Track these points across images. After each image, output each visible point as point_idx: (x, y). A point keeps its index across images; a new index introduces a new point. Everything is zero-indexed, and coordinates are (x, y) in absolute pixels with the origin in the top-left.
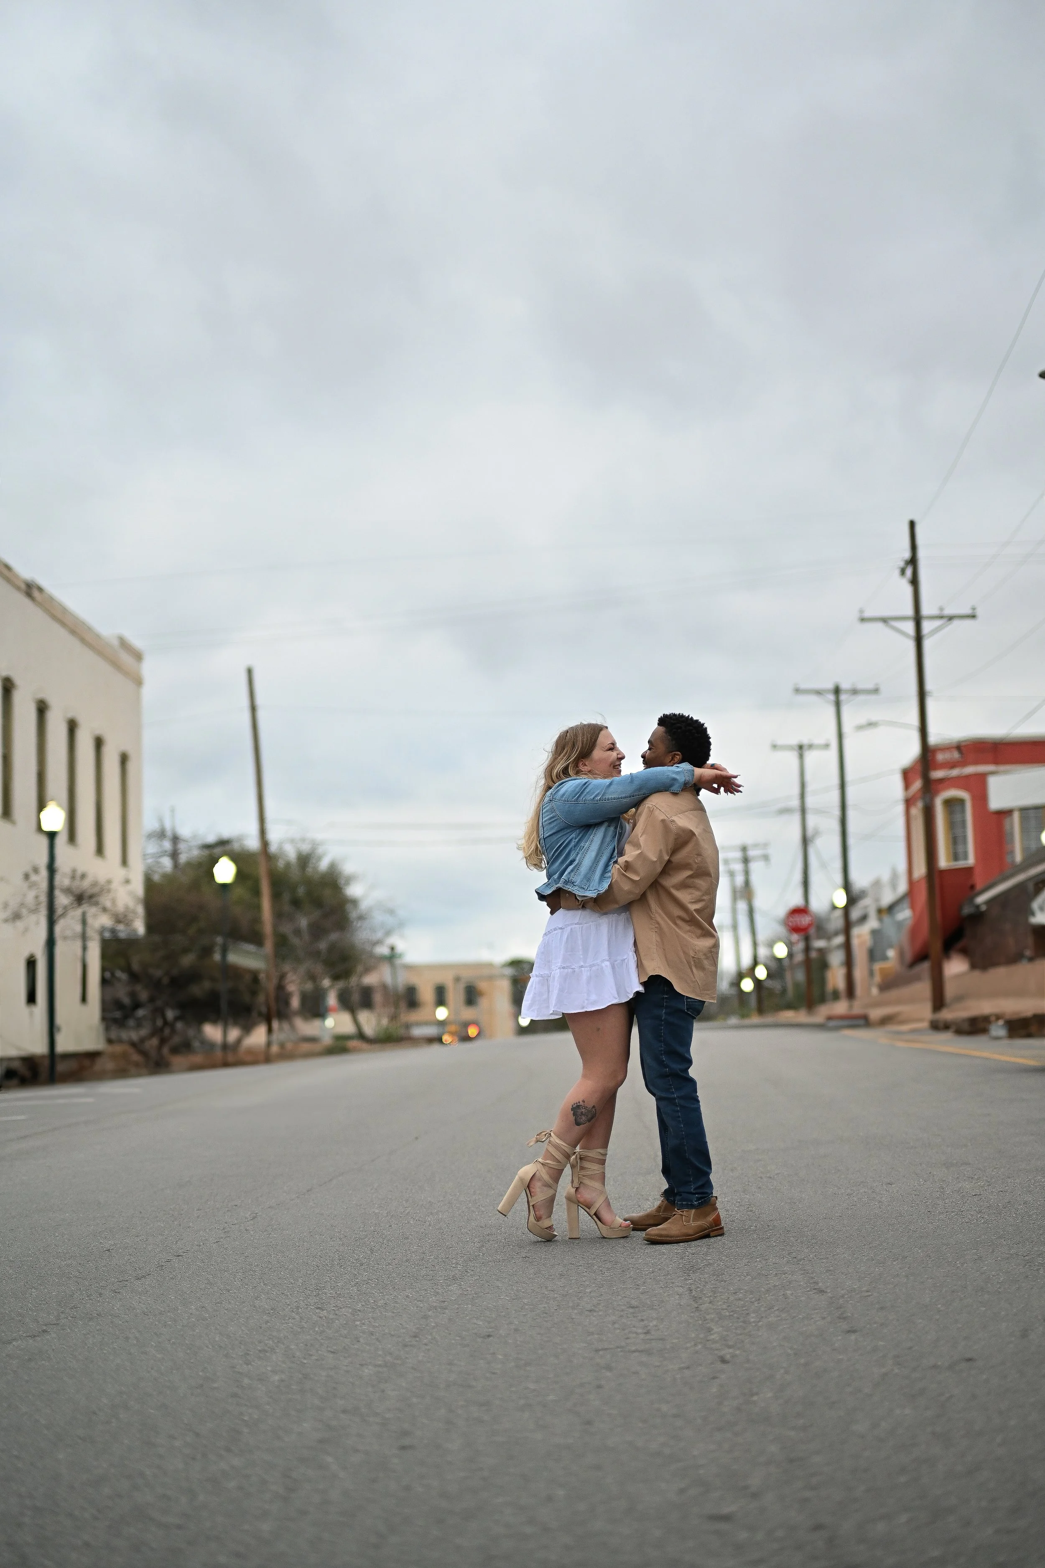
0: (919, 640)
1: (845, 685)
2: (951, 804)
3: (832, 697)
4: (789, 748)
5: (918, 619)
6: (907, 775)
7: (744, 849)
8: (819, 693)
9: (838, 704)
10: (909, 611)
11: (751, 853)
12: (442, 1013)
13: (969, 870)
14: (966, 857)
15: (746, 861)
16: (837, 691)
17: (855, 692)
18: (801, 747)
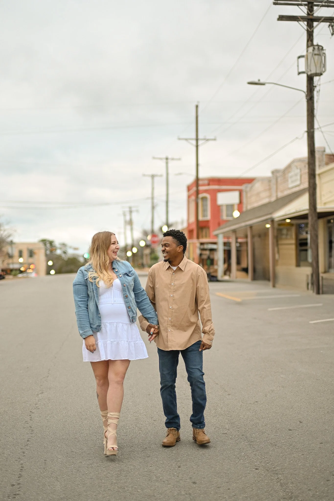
0: (197, 146)
1: (170, 157)
2: (204, 199)
3: (165, 161)
4: (148, 176)
5: (197, 140)
6: (189, 188)
7: (130, 208)
8: (161, 159)
9: (167, 163)
10: (194, 136)
11: (133, 209)
12: (21, 260)
13: (207, 222)
14: (207, 216)
15: (131, 212)
16: (167, 159)
17: (173, 159)
18: (153, 176)
